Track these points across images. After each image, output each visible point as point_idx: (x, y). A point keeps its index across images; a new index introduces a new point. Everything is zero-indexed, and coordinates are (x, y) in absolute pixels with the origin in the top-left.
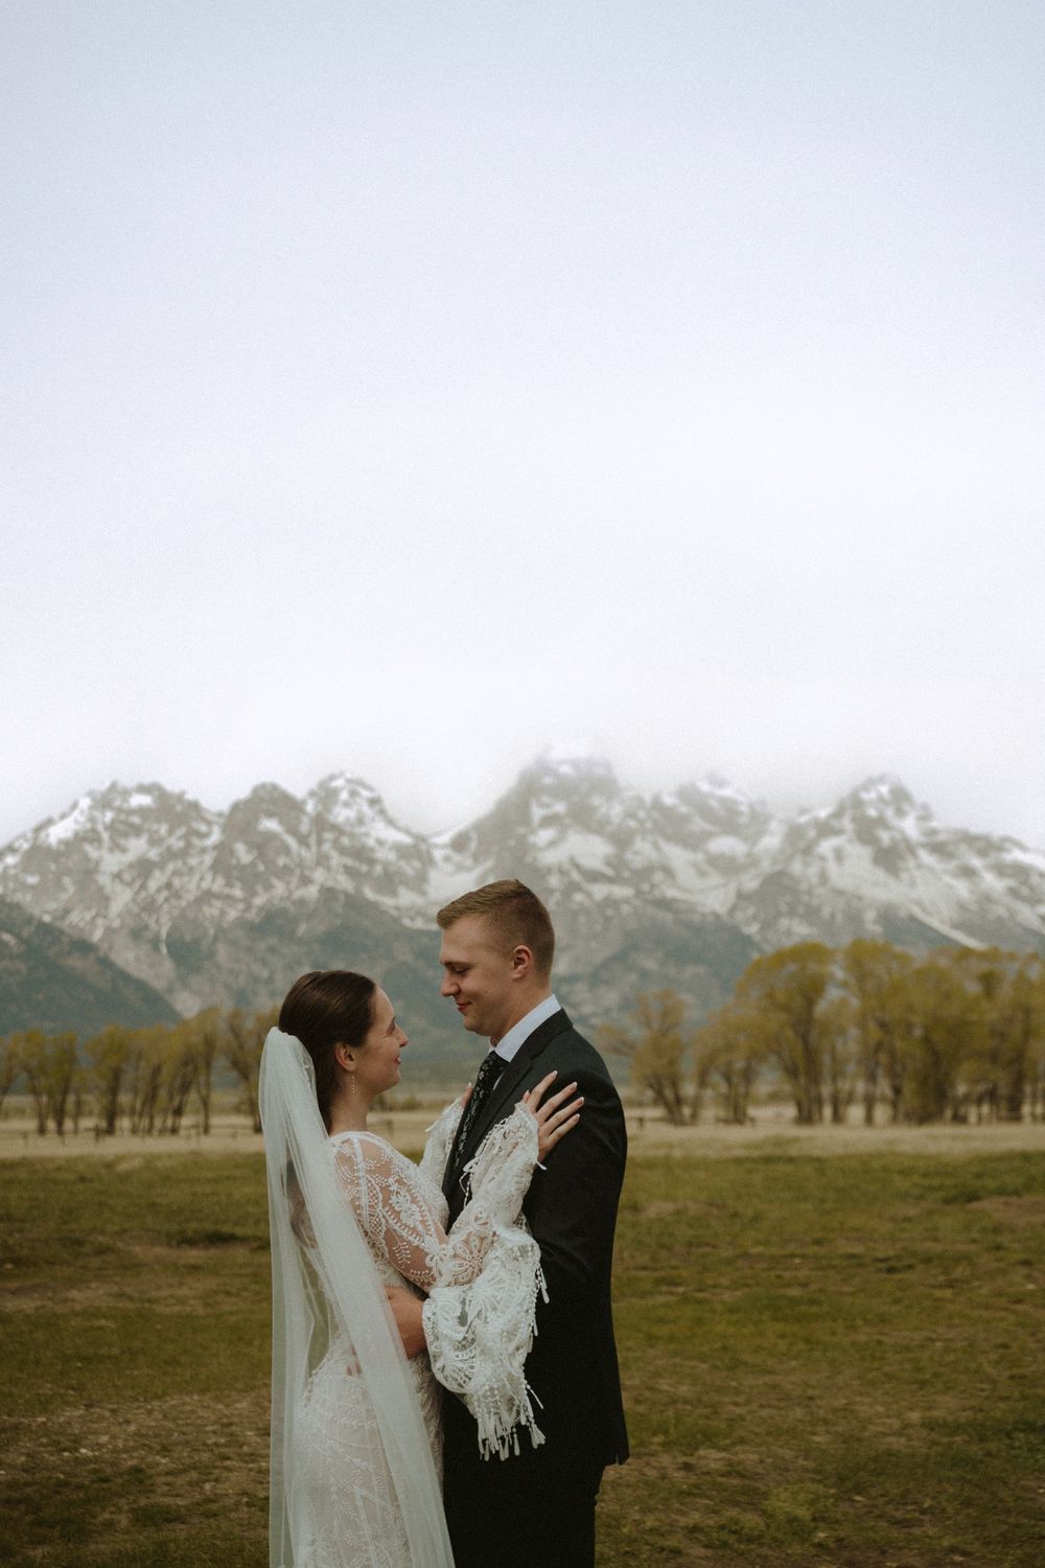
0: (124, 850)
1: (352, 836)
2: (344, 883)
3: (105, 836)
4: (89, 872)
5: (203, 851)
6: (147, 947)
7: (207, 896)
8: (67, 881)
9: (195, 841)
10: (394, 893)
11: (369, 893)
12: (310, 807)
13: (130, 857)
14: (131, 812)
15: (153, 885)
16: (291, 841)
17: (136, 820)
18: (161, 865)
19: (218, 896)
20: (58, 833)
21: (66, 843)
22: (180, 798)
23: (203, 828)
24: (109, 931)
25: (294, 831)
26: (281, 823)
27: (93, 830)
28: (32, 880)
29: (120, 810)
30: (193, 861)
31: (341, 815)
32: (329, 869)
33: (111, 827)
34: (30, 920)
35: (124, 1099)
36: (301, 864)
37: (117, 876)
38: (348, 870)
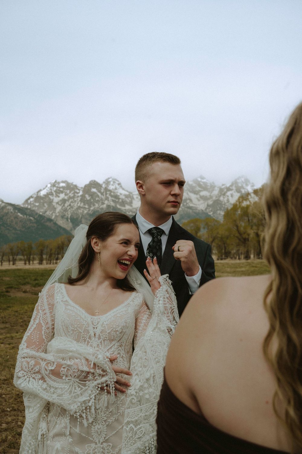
0: (59, 197)
1: (114, 192)
2: (112, 204)
3: (54, 193)
4: (51, 202)
5: (78, 197)
6: (65, 220)
7: (79, 208)
8: (45, 204)
9: (76, 194)
10: (124, 206)
11: (118, 206)
12: (104, 186)
13: (60, 199)
14: (60, 188)
15: (66, 205)
16: (99, 194)
17: (61, 189)
18: (68, 200)
19: (82, 208)
20: (43, 193)
21: (45, 195)
22: (72, 184)
23: (78, 191)
24: (56, 216)
25: (100, 192)
26: (97, 190)
27: (51, 192)
28: (37, 204)
29: (57, 187)
30: (76, 199)
31: (111, 187)
32: (108, 201)
33: (56, 191)
34: (37, 214)
35: (44, 256)
36: (102, 199)
37: (57, 203)
38: (113, 201)
